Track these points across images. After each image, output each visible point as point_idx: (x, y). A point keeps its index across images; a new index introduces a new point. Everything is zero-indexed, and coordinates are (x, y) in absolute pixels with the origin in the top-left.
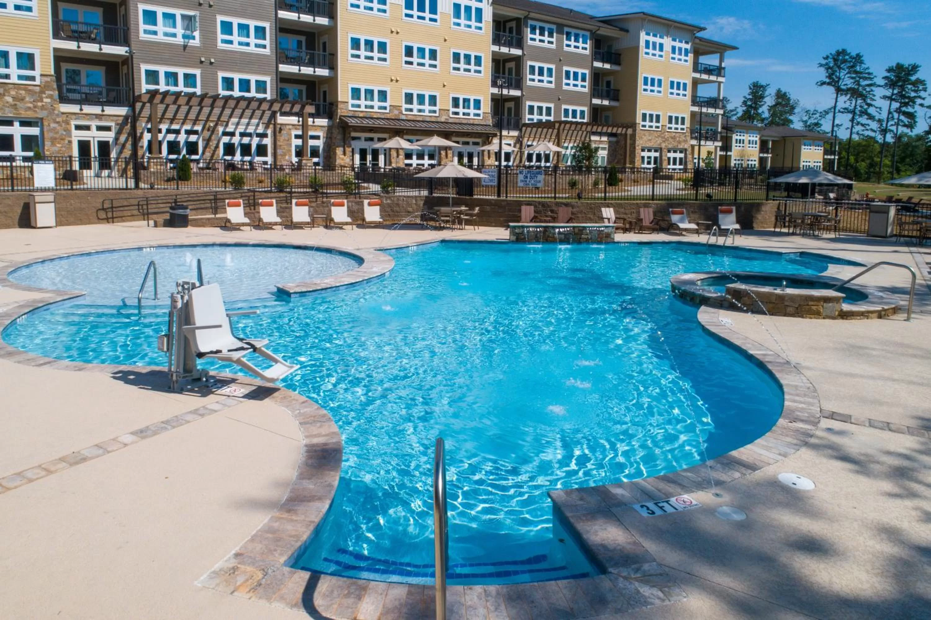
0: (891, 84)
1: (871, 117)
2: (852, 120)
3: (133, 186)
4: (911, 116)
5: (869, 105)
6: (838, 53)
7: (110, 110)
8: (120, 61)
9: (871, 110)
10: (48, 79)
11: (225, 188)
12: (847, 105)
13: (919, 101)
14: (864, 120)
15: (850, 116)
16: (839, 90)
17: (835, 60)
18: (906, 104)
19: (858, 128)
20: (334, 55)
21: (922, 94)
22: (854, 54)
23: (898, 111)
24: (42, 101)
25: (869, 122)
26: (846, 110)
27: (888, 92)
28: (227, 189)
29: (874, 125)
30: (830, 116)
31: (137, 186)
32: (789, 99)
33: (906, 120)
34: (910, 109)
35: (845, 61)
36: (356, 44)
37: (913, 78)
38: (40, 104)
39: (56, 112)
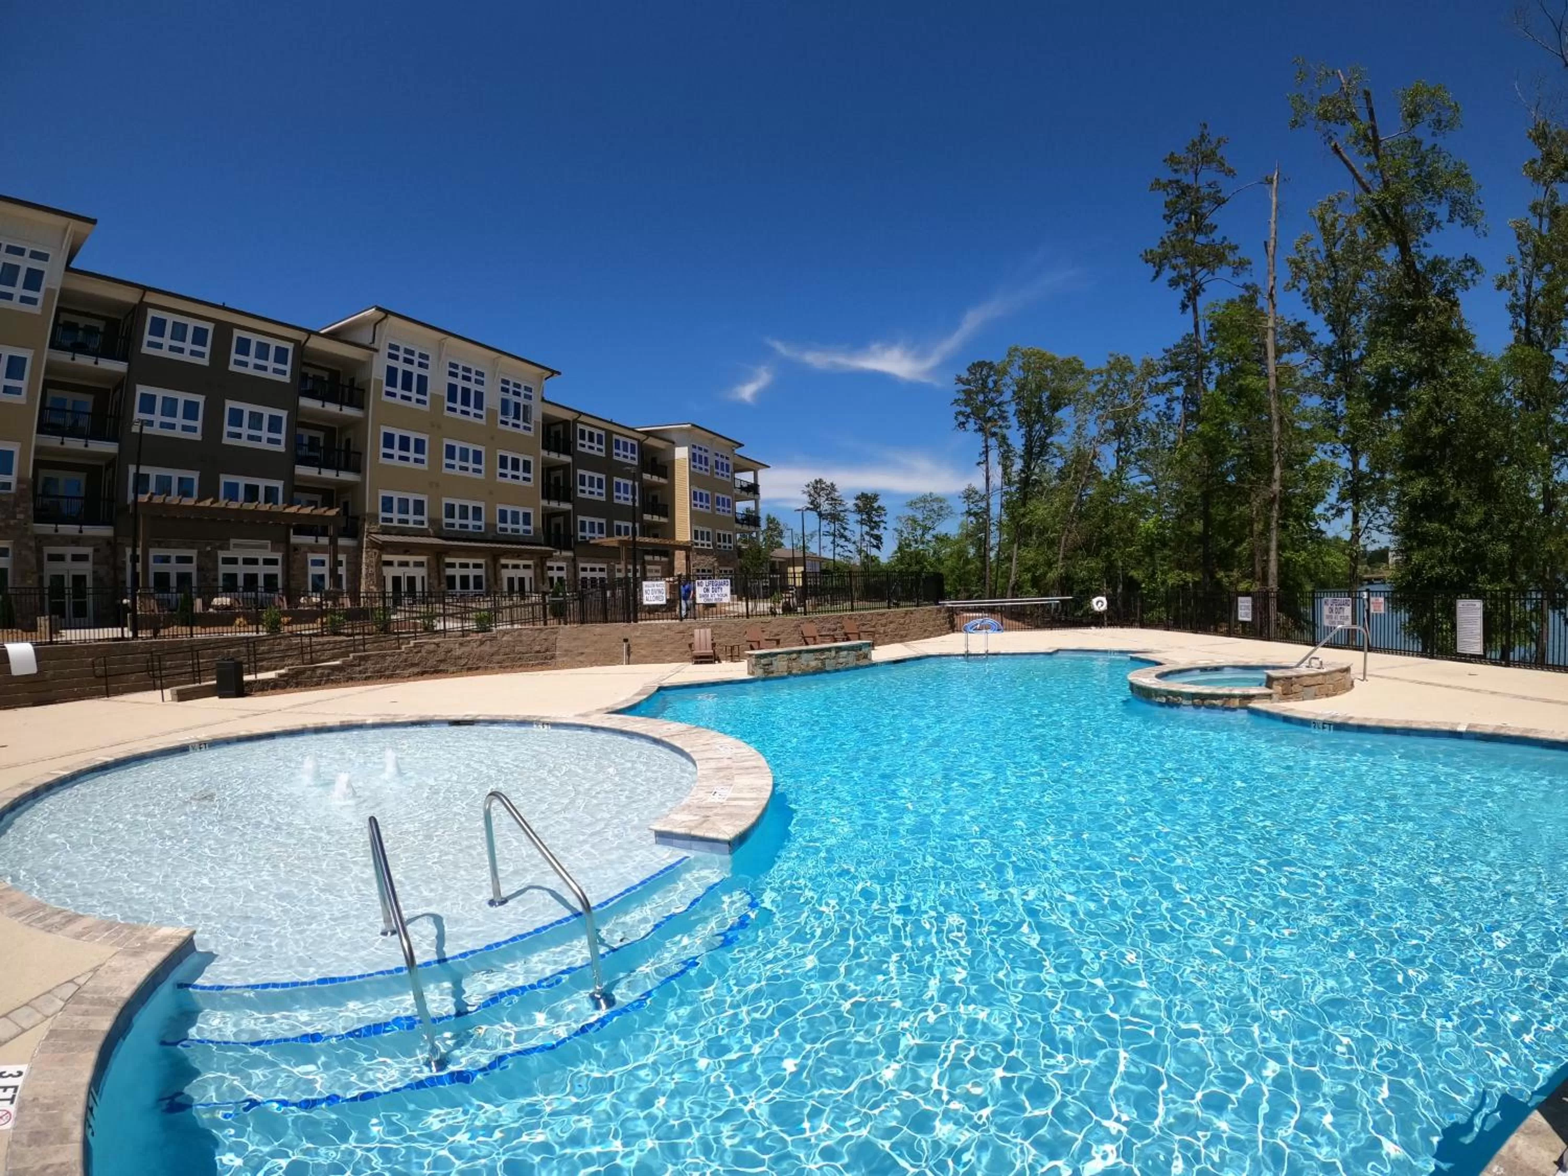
0: (859, 510)
1: (847, 540)
2: (833, 542)
3: (131, 635)
4: (878, 538)
5: (845, 529)
6: (817, 482)
7: (90, 531)
8: (103, 463)
9: (847, 533)
10: (25, 486)
11: (257, 632)
12: (827, 529)
13: (882, 525)
14: (841, 542)
15: (831, 538)
16: (820, 515)
17: (815, 488)
18: (872, 529)
19: (838, 550)
20: (360, 454)
21: (883, 518)
22: (828, 483)
23: (867, 533)
24: (15, 518)
25: (846, 543)
26: (828, 534)
27: (858, 517)
28: (261, 634)
29: (851, 547)
30: (816, 538)
31: (135, 635)
32: (778, 524)
33: (875, 542)
34: (876, 532)
35: (823, 489)
36: (389, 440)
37: (876, 505)
38: (12, 522)
39: (29, 533)
